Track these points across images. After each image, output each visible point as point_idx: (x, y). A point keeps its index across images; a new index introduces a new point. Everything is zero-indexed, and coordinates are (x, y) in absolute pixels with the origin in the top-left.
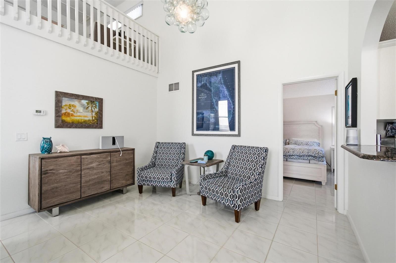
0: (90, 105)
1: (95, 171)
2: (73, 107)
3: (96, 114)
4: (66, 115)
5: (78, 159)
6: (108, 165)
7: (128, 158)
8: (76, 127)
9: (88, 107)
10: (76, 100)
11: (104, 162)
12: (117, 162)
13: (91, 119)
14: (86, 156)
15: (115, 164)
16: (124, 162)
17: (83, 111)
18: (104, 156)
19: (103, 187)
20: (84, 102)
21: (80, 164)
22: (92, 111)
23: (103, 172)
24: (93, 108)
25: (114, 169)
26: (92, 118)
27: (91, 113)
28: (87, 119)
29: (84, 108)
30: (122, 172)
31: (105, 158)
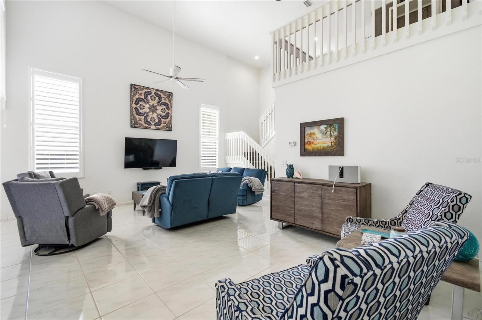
0: (329, 130)
1: (306, 203)
2: (313, 134)
3: (335, 138)
4: (308, 144)
5: (292, 185)
6: (318, 200)
7: (347, 198)
8: (315, 155)
9: (327, 132)
10: (315, 127)
11: (314, 195)
12: (330, 200)
13: (329, 146)
14: (298, 184)
15: (328, 201)
16: (340, 203)
17: (322, 137)
18: (314, 188)
19: (313, 223)
20: (323, 127)
21: (293, 191)
22: (331, 136)
23: (313, 206)
24: (332, 133)
25: (326, 206)
26: (331, 144)
27: (330, 138)
28: (325, 145)
29: (323, 133)
30: (337, 215)
31: (316, 191)
